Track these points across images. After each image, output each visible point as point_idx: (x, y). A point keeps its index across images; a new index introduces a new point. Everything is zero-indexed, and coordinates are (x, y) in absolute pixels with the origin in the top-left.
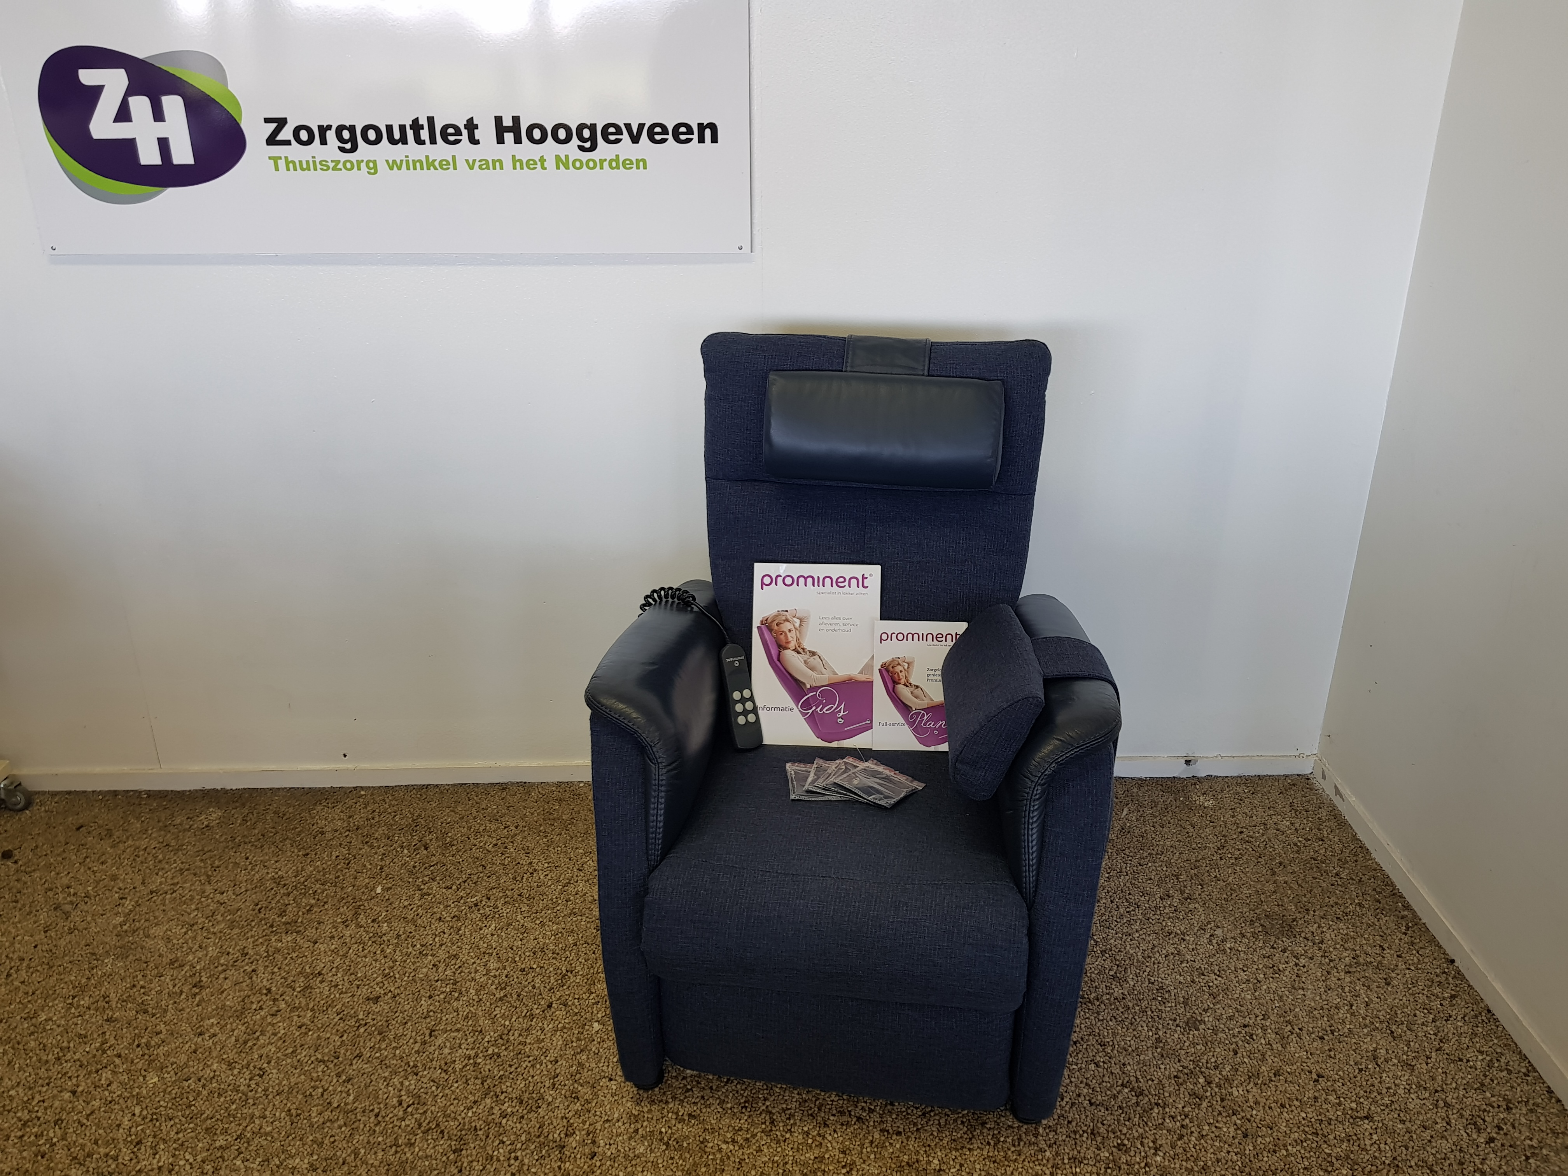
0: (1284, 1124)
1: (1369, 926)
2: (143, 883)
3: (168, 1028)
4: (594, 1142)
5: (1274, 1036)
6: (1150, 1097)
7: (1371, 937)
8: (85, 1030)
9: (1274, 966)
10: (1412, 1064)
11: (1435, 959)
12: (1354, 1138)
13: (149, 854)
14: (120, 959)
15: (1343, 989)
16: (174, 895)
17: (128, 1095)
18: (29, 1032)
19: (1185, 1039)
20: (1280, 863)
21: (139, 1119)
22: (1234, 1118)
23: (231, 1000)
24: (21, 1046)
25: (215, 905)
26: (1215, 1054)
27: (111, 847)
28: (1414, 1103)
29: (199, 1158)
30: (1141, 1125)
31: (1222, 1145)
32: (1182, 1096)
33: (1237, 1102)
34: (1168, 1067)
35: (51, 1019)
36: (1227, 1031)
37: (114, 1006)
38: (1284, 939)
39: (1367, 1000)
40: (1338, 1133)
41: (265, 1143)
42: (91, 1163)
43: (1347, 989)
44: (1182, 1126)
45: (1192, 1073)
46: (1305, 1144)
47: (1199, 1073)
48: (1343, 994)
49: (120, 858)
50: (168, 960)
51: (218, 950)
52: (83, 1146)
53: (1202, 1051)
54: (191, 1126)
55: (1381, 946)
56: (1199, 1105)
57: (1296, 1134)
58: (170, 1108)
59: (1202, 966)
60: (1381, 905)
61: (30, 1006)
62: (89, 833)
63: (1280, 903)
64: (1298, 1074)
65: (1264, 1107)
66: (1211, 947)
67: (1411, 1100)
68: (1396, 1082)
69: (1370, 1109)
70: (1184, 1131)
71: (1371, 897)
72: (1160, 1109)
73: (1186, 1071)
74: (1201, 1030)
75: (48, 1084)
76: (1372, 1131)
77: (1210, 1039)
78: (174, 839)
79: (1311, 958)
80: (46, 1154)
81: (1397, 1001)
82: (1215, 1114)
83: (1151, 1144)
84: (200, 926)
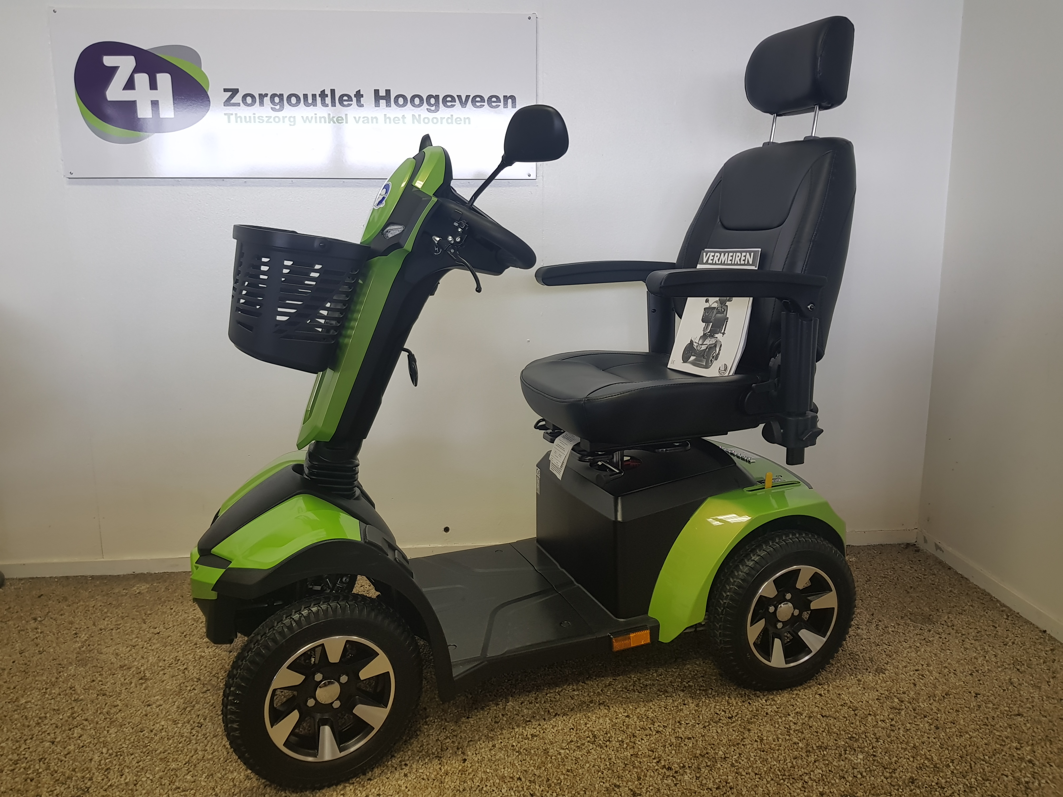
0: (962, 721)
1: (981, 616)
2: (94, 625)
3: (123, 702)
4: (462, 753)
5: (938, 675)
6: (863, 710)
7: (985, 622)
8: (58, 706)
9: (925, 639)
10: (1039, 685)
11: (1032, 631)
12: (1014, 726)
13: (96, 609)
14: (81, 666)
15: (976, 649)
16: (119, 630)
17: (96, 742)
18: (13, 709)
19: (877, 679)
20: (911, 587)
21: (107, 755)
22: (926, 719)
23: (171, 685)
24: (7, 718)
25: (151, 635)
26: (901, 686)
27: (67, 606)
28: (1048, 706)
29: (157, 776)
30: (862, 726)
31: (922, 734)
32: (885, 709)
33: (925, 710)
34: (870, 694)
35: (30, 702)
36: (905, 673)
37: (79, 692)
38: (927, 625)
39: (994, 653)
40: (1001, 724)
41: (208, 765)
42: (71, 782)
43: (979, 648)
44: (891, 725)
45: (888, 696)
46: (980, 731)
47: (893, 697)
48: (977, 651)
49: (74, 612)
50: (119, 665)
51: (156, 659)
52: (63, 774)
53: (891, 685)
54: (149, 757)
55: (993, 626)
56: (899, 713)
57: (973, 726)
58: (131, 748)
59: (876, 641)
60: (986, 606)
61: (12, 695)
62: (49, 599)
63: (918, 607)
64: (961, 694)
65: (945, 712)
66: (879, 631)
67: (1045, 705)
68: (1031, 695)
69: (1019, 710)
70: (893, 728)
71: (977, 601)
72: (873, 717)
73: (884, 696)
74: (887, 674)
75: (31, 739)
76: (1025, 722)
77: (895, 678)
78: (116, 600)
79: (949, 634)
80: (33, 779)
81: (1015, 653)
82: (913, 717)
83: (872, 736)
84: (141, 647)
